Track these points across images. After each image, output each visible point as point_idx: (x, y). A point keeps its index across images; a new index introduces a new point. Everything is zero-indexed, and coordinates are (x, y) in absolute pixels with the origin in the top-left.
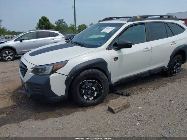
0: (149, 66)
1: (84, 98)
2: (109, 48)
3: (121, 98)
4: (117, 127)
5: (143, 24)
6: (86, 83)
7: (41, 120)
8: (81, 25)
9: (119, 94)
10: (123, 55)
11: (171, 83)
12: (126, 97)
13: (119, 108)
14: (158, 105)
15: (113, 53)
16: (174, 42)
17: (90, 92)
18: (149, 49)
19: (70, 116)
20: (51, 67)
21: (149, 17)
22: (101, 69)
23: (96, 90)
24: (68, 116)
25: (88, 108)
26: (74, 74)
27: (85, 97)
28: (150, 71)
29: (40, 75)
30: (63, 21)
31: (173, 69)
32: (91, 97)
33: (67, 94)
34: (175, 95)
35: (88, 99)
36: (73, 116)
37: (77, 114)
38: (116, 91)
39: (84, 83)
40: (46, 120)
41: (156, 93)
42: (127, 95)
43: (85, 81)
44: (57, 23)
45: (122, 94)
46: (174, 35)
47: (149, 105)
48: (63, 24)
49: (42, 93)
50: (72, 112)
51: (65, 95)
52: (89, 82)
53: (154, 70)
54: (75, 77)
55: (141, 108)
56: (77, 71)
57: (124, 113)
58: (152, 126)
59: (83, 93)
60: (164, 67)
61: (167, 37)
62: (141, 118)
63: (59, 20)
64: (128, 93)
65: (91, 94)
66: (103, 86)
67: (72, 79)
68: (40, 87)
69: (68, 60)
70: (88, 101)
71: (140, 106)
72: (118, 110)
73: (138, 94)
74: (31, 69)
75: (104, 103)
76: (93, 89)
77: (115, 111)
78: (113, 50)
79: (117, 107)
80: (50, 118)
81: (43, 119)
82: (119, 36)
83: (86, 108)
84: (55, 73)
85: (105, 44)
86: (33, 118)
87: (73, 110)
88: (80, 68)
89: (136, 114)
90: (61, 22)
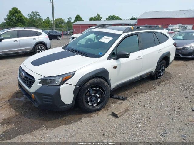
0: (140, 72)
1: (88, 105)
2: (109, 58)
3: (119, 102)
4: (124, 130)
5: (136, 34)
6: (90, 91)
7: (52, 128)
8: (58, 19)
9: (117, 99)
10: (121, 64)
11: (158, 86)
12: (123, 101)
13: (121, 113)
14: (152, 108)
15: (113, 62)
16: (160, 50)
17: (93, 99)
18: (141, 57)
19: (79, 122)
20: (61, 79)
21: (140, 28)
22: (103, 77)
23: (99, 97)
24: (77, 123)
25: (93, 114)
26: (81, 84)
27: (90, 104)
28: (141, 76)
29: (49, 86)
30: (38, 13)
31: (159, 73)
32: (94, 104)
33: (75, 102)
34: (163, 97)
35: (92, 105)
36: (82, 122)
37: (85, 120)
38: (113, 96)
39: (89, 91)
40: (57, 128)
41: (148, 97)
42: (124, 99)
43: (90, 89)
44: (31, 15)
45: (119, 99)
46: (160, 43)
47: (144, 108)
48: (38, 16)
49: (51, 103)
50: (79, 119)
51: (72, 103)
52: (93, 90)
53: (144, 75)
54: (82, 86)
55: (138, 111)
56: (84, 81)
57: (126, 117)
58: (150, 127)
59: (88, 100)
60: (152, 71)
61: (155, 45)
62: (141, 120)
63: (33, 13)
64: (124, 98)
65: (94, 100)
66: (106, 93)
67: (79, 89)
68: (50, 97)
69: (76, 71)
70: (92, 108)
71: (137, 109)
72: (120, 114)
73: (132, 97)
74: (39, 80)
75: (106, 108)
76: (97, 96)
77: (118, 116)
78: (113, 59)
79: (120, 112)
80: (61, 126)
81: (54, 128)
82: (117, 46)
83: (90, 114)
84: (65, 84)
85: (106, 54)
86: (44, 127)
87: (79, 116)
88: (87, 78)
89: (136, 117)
90: (35, 14)
